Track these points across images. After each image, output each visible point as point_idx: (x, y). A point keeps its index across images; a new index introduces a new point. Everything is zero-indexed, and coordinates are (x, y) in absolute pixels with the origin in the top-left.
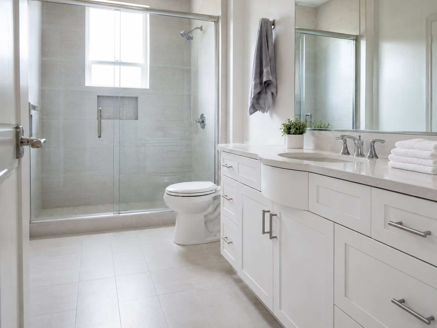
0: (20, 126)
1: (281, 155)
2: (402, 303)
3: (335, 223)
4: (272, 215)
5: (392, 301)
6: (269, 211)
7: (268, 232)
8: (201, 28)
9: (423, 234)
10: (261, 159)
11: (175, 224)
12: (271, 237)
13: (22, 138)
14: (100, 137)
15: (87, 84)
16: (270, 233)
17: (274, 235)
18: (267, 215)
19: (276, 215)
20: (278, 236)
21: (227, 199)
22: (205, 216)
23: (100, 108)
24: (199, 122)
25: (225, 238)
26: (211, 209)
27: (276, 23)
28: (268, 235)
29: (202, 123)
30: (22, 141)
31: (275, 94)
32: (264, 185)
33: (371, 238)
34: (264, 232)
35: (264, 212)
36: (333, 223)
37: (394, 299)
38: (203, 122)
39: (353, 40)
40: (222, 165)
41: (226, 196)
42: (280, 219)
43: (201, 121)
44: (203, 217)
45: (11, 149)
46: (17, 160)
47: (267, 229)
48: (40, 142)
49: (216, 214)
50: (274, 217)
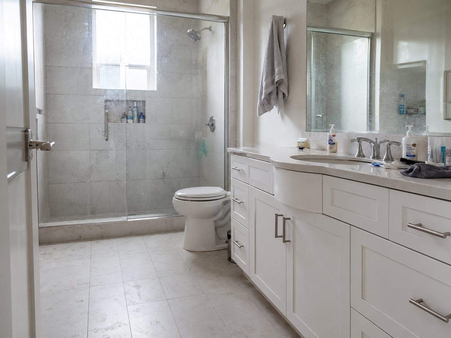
0: (29, 129)
1: (293, 157)
2: (421, 303)
3: (351, 226)
4: (285, 219)
5: (410, 302)
6: (282, 215)
7: (281, 237)
8: (210, 29)
9: (443, 235)
10: (273, 162)
11: (184, 230)
12: (284, 241)
13: (32, 141)
14: (107, 140)
15: (95, 86)
16: (284, 236)
17: (287, 239)
18: (280, 219)
19: (289, 219)
20: (291, 239)
21: (238, 203)
22: (215, 221)
23: (107, 111)
24: (208, 125)
25: (236, 242)
26: (220, 214)
27: (287, 22)
28: (282, 239)
29: (212, 127)
30: (31, 144)
31: (287, 95)
32: (276, 189)
33: (389, 240)
34: (277, 236)
35: (277, 215)
36: (349, 225)
37: (411, 299)
38: (213, 125)
39: (368, 38)
40: (232, 168)
41: (237, 199)
42: (293, 223)
43: (210, 124)
44: (213, 222)
45: (20, 153)
46: (26, 163)
47: (280, 233)
48: (49, 145)
49: (226, 219)
50: (287, 221)
